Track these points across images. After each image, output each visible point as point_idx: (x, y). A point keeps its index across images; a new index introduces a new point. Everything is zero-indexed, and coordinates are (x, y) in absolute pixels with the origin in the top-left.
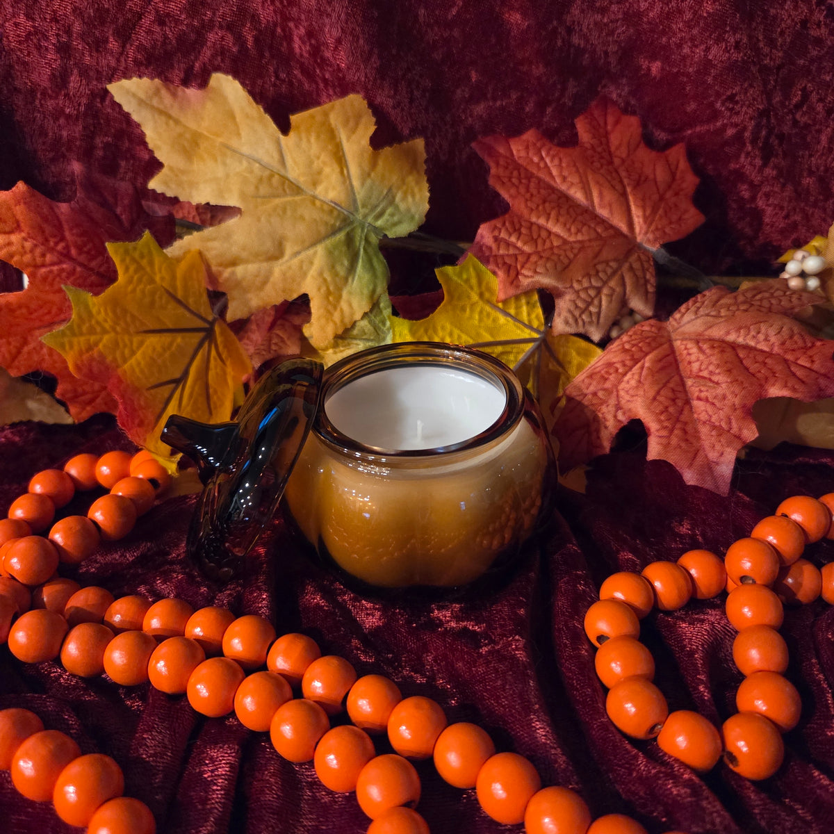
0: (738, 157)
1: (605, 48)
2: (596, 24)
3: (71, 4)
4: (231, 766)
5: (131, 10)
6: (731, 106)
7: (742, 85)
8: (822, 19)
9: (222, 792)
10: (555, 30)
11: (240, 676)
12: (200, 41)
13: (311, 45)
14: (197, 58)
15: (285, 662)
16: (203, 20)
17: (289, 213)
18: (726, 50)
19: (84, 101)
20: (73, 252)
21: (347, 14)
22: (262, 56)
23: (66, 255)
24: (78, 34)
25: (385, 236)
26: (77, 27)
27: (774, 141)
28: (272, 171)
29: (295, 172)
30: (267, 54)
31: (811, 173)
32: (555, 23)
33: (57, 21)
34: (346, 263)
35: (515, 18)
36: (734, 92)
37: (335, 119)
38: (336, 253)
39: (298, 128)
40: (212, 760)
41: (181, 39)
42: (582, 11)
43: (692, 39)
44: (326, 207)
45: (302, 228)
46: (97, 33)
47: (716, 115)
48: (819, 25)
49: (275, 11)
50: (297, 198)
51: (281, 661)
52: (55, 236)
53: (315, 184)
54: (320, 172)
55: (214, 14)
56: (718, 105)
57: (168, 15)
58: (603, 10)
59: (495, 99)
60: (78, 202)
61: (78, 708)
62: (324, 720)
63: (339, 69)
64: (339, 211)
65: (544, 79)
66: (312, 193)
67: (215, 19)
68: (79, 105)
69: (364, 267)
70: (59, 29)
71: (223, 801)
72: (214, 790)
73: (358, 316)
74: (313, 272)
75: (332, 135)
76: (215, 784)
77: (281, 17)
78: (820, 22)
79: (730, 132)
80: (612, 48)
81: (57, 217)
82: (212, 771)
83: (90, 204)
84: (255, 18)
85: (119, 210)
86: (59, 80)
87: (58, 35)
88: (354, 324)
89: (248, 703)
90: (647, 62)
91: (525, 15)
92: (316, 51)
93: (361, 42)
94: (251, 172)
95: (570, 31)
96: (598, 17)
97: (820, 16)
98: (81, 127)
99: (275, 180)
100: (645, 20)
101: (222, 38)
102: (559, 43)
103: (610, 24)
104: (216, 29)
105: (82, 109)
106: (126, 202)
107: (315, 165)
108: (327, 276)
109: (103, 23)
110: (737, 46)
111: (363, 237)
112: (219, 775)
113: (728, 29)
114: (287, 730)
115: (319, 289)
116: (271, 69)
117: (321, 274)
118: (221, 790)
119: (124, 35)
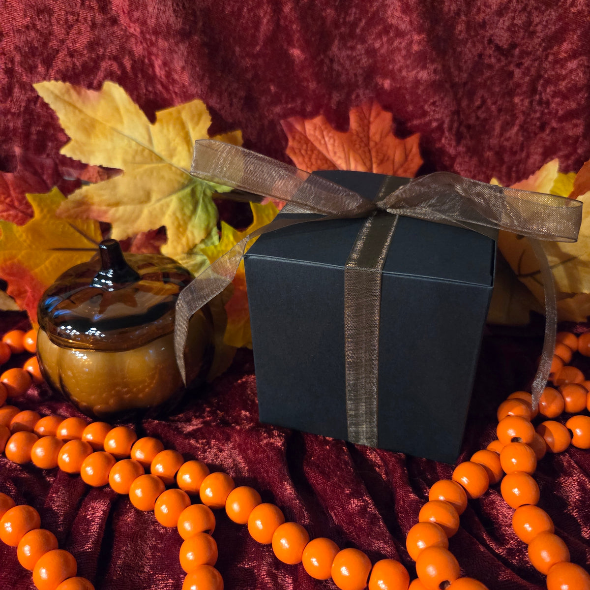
0: (440, 140)
1: (355, 72)
2: (348, 56)
3: (14, 44)
4: (104, 511)
5: (52, 47)
6: (434, 108)
7: (439, 96)
8: (491, 52)
9: (98, 526)
10: (322, 60)
11: (113, 462)
12: (97, 67)
13: (166, 71)
14: (95, 78)
15: (142, 454)
16: (98, 54)
17: (155, 174)
18: (429, 74)
19: (23, 104)
20: (16, 204)
21: (188, 53)
22: (136, 76)
23: (11, 206)
24: (18, 63)
25: (216, 191)
26: (18, 58)
27: (463, 129)
28: (144, 147)
29: (159, 148)
30: (140, 76)
31: (490, 149)
32: (322, 57)
33: (5, 55)
34: (191, 207)
35: (296, 52)
36: (435, 100)
37: (185, 116)
38: (185, 201)
39: (161, 121)
40: (93, 508)
41: (84, 65)
42: (339, 49)
43: (407, 66)
44: (178, 172)
45: (163, 185)
46: (30, 62)
47: (425, 114)
48: (490, 56)
49: (144, 49)
50: (160, 165)
51: (138, 454)
52: (4, 194)
53: (171, 156)
54: (175, 149)
55: (105, 50)
56: (426, 107)
57: (75, 51)
58: (353, 48)
59: (287, 103)
60: (19, 173)
61: (17, 481)
62: (162, 486)
63: (184, 86)
64: (186, 174)
65: (317, 92)
66: (169, 162)
67: (106, 54)
68: (20, 106)
69: (202, 210)
70: (6, 59)
71: (98, 531)
72: (93, 525)
73: (197, 241)
74: (169, 212)
75: (183, 126)
76: (93, 521)
77: (148, 53)
78: (491, 55)
79: (434, 124)
80: (360, 71)
81: (6, 182)
82: (93, 514)
83: (27, 174)
84: (131, 53)
85: (45, 177)
86: (7, 91)
87: (5, 63)
88: (195, 246)
89: (117, 478)
90: (381, 81)
91: (302, 51)
92: (168, 75)
93: (198, 69)
94: (130, 147)
95: (332, 61)
96: (349, 52)
97: (489, 51)
98: (22, 121)
99: (146, 152)
100: (378, 54)
101: (111, 65)
102: (325, 69)
103: (357, 57)
104: (107, 60)
105: (22, 109)
106: (50, 172)
107: (172, 145)
108: (179, 215)
109: (34, 55)
110: (435, 71)
111: (203, 192)
112: (96, 516)
113: (428, 61)
114: (139, 492)
115: (173, 223)
116: (143, 84)
117: (174, 214)
118: (97, 524)
119: (48, 63)
